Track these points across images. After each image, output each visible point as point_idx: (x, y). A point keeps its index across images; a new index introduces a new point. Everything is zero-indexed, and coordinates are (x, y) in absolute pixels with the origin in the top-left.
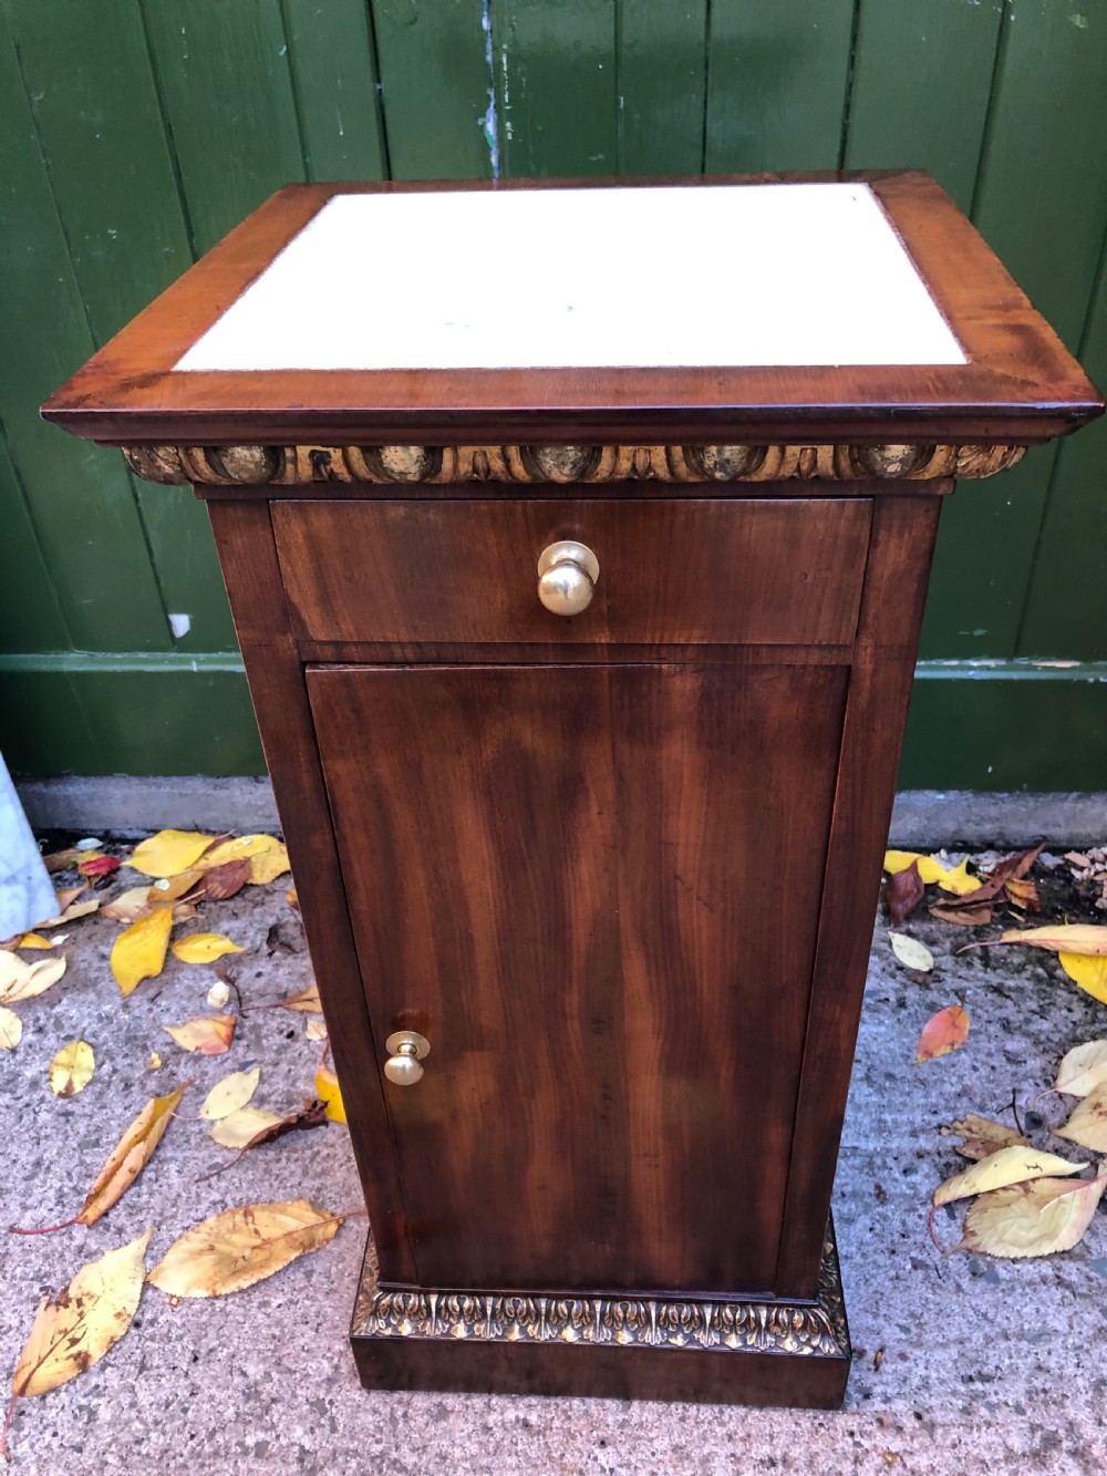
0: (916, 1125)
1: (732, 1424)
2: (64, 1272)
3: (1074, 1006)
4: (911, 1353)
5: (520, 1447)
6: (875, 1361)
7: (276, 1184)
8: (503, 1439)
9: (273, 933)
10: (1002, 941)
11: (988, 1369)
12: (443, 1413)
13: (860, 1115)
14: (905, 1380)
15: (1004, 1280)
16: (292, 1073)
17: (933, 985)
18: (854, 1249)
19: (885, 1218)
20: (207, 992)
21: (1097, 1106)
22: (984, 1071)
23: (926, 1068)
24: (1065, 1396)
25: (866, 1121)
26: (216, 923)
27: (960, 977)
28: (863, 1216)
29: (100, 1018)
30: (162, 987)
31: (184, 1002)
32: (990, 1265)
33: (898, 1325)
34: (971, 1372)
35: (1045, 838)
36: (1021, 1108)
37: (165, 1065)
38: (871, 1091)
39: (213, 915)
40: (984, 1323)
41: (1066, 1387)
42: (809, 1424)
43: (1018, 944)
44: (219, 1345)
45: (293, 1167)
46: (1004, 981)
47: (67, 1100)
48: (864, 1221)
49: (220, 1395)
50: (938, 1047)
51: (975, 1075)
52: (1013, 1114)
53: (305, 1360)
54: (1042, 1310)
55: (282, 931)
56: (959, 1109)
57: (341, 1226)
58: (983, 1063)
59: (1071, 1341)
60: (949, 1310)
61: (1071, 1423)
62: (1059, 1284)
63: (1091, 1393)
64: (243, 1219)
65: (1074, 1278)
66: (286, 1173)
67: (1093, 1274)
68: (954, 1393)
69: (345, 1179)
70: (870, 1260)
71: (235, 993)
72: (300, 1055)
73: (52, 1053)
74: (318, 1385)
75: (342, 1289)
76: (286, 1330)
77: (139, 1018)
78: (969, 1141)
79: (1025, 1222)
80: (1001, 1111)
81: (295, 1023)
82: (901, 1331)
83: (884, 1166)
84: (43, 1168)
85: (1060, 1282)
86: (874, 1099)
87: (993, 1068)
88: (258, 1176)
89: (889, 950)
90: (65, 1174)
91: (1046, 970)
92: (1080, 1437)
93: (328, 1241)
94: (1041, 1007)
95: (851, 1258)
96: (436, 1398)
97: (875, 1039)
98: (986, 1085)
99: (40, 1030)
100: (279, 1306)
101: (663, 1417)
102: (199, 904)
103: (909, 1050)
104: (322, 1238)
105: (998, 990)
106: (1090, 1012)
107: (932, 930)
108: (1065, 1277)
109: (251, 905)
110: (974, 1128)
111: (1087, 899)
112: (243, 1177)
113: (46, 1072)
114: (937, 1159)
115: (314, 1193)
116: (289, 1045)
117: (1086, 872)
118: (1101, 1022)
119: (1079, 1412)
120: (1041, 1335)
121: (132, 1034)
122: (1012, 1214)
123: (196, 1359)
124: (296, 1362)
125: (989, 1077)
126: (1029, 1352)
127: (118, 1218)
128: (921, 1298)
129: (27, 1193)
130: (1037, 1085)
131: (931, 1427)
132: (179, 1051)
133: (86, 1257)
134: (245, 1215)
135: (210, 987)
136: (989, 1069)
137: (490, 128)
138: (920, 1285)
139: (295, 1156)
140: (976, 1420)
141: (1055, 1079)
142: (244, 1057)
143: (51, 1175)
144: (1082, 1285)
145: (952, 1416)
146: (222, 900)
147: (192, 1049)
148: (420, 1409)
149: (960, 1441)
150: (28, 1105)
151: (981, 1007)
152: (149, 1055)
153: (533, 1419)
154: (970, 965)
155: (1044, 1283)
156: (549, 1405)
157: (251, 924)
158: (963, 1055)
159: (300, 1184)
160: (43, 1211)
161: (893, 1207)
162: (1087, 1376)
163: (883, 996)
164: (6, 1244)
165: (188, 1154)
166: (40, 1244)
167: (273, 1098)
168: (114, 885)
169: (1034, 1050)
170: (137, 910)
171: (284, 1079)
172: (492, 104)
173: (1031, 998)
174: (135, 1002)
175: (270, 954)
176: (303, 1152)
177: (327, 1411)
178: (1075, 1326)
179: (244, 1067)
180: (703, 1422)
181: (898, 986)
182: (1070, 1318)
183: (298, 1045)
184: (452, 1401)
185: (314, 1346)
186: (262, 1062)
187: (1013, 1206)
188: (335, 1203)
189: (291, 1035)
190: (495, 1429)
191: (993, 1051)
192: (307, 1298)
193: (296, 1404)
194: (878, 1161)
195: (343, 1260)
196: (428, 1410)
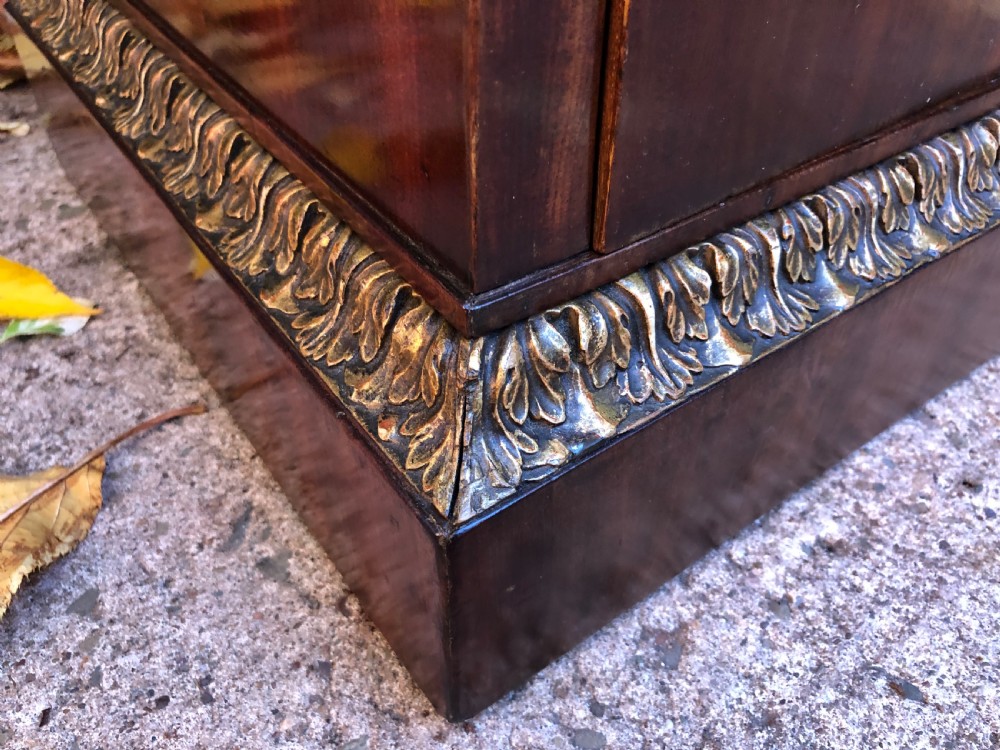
5: (869, 588)
8: (828, 598)
12: (671, 646)
57: (107, 475)
69: (49, 404)
75: (201, 580)
93: (90, 517)
96: (628, 628)
100: (45, 717)
104: (69, 518)
148: (616, 674)
153: (832, 531)
156: (825, 493)
184: (663, 610)
190: (793, 594)
192: (120, 651)
195: (162, 528)
196: (635, 662)
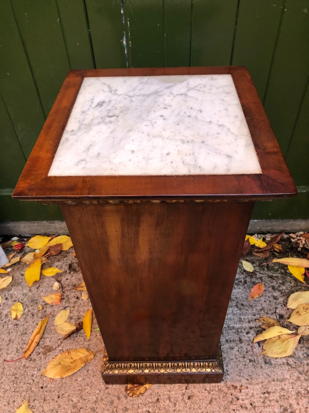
0: (250, 319)
1: (203, 409)
2: (21, 373)
3: (292, 281)
4: (249, 386)
6: (240, 389)
7: (77, 344)
9: (70, 266)
10: (272, 262)
11: (270, 390)
13: (235, 317)
14: (248, 394)
15: (273, 364)
16: (79, 310)
17: (254, 276)
18: (234, 357)
19: (242, 347)
20: (53, 285)
21: (298, 312)
22: (268, 302)
23: (252, 302)
24: (289, 397)
25: (236, 318)
26: (54, 263)
27: (261, 273)
28: (236, 347)
29: (23, 295)
30: (40, 284)
31: (47, 289)
32: (269, 360)
33: (246, 379)
34: (265, 391)
35: (284, 230)
36: (278, 313)
37: (43, 308)
38: (237, 309)
39: (53, 261)
40: (268, 377)
41: (289, 394)
42: (223, 408)
43: (277, 263)
44: (65, 393)
45: (81, 338)
46: (273, 274)
47: (16, 321)
48: (236, 348)
49: (66, 407)
50: (255, 295)
51: (265, 303)
52: (275, 315)
53: (88, 396)
54: (283, 372)
55: (72, 265)
56: (261, 314)
57: (95, 355)
58: (267, 300)
59: (291, 381)
60: (259, 374)
61: (291, 404)
62: (287, 364)
63: (296, 395)
64: (68, 354)
65: (291, 363)
66: (79, 341)
67: (296, 362)
68: (260, 397)
69: (96, 342)
70: (238, 360)
71: (61, 285)
72: (80, 304)
73: (11, 306)
74: (93, 403)
75: (97, 374)
76: (83, 387)
77: (34, 294)
78: (263, 324)
79: (278, 347)
80: (272, 314)
81: (78, 294)
82: (247, 380)
83: (241, 332)
84: (12, 342)
85: (288, 364)
86: (238, 312)
87: (270, 301)
88: (72, 342)
89: (242, 265)
90: (18, 344)
91: (284, 270)
92: (293, 408)
93: (92, 359)
94: (283, 282)
95: (233, 359)
97: (238, 293)
98: (268, 306)
99: (6, 299)
100: (80, 381)
101: (185, 408)
102: (48, 257)
103: (247, 296)
104: (90, 359)
105: (271, 277)
106: (296, 283)
107: (253, 259)
108: (289, 362)
109: (63, 257)
110: (265, 320)
111: (295, 248)
112: (68, 342)
113: (10, 312)
114: (255, 329)
115: (87, 346)
116: (77, 301)
117: (295, 239)
118: (299, 286)
119: (293, 402)
120: (283, 380)
121: (33, 299)
122: (275, 345)
123: (59, 397)
124: (86, 397)
125: (269, 304)
126: (280, 385)
127: (34, 356)
128: (252, 371)
129: (8, 350)
130: (282, 306)
131: (255, 407)
132: (47, 304)
133: (26, 368)
134: (68, 353)
135: (54, 284)
136: (269, 301)
137: (125, 42)
138: (251, 367)
139: (81, 335)
140: (266, 405)
141: (287, 304)
142: (65, 305)
143: (14, 344)
144: (293, 365)
145: (260, 404)
146: (55, 256)
147: (50, 303)
148: (120, 409)
149: (262, 411)
150: (5, 322)
151: (267, 283)
152: (38, 306)
154: (264, 270)
155: (284, 364)
157: (64, 263)
158: (262, 298)
159: (83, 344)
160: (13, 355)
161: (244, 344)
162: (295, 391)
163: (240, 280)
164: (3, 365)
165: (52, 336)
166: (13, 365)
167: (74, 318)
168: (23, 252)
169: (281, 295)
170: (31, 260)
171: (77, 312)
172: (125, 36)
173: (280, 279)
174: (33, 289)
175: (70, 273)
176: (84, 334)
177: (95, 411)
178: (292, 376)
179: (65, 308)
180: (195, 409)
181: (244, 277)
182: (290, 374)
183: (80, 301)
184: (128, 406)
185: (90, 392)
186: (70, 307)
187: (276, 343)
188: (93, 349)
189: (77, 298)
191: (270, 296)
192: (88, 378)
193: (87, 409)
194: (240, 330)
195: (97, 366)
196: (122, 409)
